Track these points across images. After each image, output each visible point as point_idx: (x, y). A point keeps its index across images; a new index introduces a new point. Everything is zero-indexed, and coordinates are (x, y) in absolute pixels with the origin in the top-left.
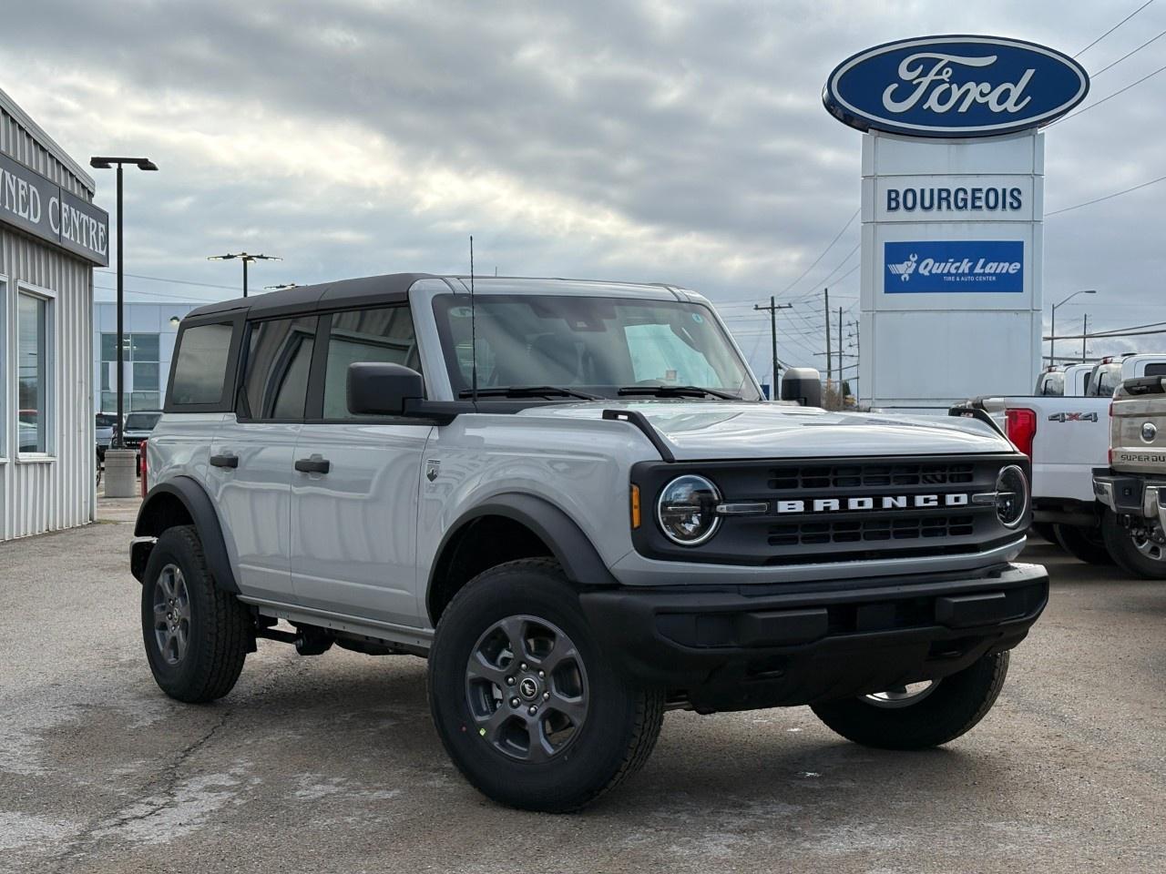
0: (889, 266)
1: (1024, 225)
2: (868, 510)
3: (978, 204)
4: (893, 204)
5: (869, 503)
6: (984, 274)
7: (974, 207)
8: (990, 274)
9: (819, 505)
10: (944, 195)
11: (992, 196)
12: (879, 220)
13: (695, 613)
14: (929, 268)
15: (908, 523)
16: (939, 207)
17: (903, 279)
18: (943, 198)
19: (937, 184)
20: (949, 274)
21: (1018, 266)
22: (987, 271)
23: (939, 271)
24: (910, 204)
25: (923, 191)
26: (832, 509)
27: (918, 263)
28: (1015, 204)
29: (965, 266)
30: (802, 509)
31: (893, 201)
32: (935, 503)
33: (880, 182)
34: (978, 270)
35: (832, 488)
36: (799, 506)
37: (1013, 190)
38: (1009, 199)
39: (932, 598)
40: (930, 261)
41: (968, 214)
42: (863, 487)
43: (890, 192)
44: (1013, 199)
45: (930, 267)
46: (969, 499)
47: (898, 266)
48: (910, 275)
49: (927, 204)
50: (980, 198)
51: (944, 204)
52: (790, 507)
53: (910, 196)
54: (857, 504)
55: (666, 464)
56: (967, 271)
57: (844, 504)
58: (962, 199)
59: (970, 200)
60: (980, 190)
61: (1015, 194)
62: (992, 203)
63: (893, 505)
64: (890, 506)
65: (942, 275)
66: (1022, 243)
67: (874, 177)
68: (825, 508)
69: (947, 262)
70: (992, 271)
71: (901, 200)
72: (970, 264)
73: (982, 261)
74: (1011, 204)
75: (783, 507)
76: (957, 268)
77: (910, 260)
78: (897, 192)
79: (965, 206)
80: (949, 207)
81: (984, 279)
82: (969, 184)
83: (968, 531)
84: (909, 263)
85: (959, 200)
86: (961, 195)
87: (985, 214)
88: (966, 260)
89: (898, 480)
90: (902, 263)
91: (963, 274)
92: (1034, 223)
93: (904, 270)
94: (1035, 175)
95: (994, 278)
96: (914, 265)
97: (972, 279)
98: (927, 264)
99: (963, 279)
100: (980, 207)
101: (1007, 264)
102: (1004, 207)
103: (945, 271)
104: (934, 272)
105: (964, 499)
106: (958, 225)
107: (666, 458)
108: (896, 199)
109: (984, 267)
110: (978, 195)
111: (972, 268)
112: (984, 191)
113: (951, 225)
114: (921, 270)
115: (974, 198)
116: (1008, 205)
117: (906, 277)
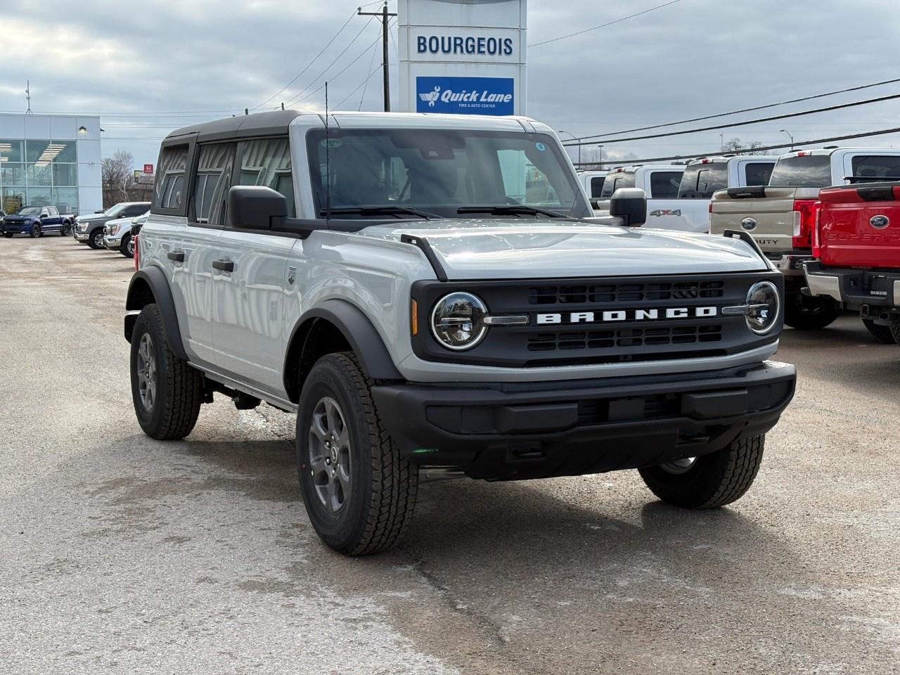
0: (420, 95)
1: (513, 66)
2: (621, 321)
3: (482, 49)
4: (422, 48)
5: (622, 315)
6: (487, 103)
7: (479, 52)
8: (491, 103)
9: (575, 318)
10: (458, 42)
11: (492, 43)
12: (411, 60)
13: (459, 406)
14: (448, 98)
15: (659, 333)
16: (455, 51)
17: (430, 105)
18: (458, 44)
19: (454, 33)
20: (463, 102)
21: (510, 96)
22: (489, 100)
23: (456, 100)
24: (434, 48)
25: (443, 38)
26: (587, 320)
27: (441, 93)
28: (508, 51)
29: (474, 96)
30: (559, 321)
31: (422, 45)
32: (686, 315)
33: (412, 30)
34: (483, 99)
35: (588, 303)
36: (557, 318)
37: (506, 40)
38: (503, 47)
39: (679, 395)
40: (449, 92)
41: (476, 57)
42: (617, 302)
43: (419, 38)
44: (506, 47)
45: (449, 96)
46: (719, 311)
47: (427, 95)
48: (435, 102)
49: (446, 49)
50: (483, 45)
51: (459, 49)
52: (550, 319)
53: (434, 42)
54: (611, 316)
55: (440, 282)
56: (475, 100)
57: (598, 316)
58: (471, 46)
59: (476, 46)
60: (484, 39)
61: (508, 42)
62: (492, 50)
63: (645, 316)
64: (642, 318)
65: (457, 102)
66: (513, 79)
67: (408, 27)
68: (580, 319)
69: (461, 93)
70: (492, 100)
71: (427, 44)
72: (477, 95)
73: (485, 93)
74: (505, 50)
75: (542, 319)
76: (468, 98)
77: (435, 91)
78: (425, 39)
79: (473, 51)
80: (462, 51)
81: (487, 106)
82: (476, 34)
83: (718, 338)
84: (434, 93)
85: (469, 46)
86: (470, 42)
87: (487, 57)
88: (474, 92)
89: (650, 296)
90: (429, 93)
91: (472, 102)
92: (520, 64)
93: (431, 98)
94: (521, 30)
95: (494, 106)
96: (438, 94)
97: (479, 106)
98: (447, 94)
99: (472, 106)
100: (484, 52)
101: (503, 95)
102: (500, 52)
103: (460, 100)
104: (452, 100)
105: (713, 311)
106: (468, 65)
107: (440, 277)
108: (424, 44)
109: (486, 97)
110: (482, 43)
111: (479, 98)
112: (487, 40)
113: (463, 65)
114: (443, 99)
115: (480, 45)
116: (503, 51)
117: (432, 103)
